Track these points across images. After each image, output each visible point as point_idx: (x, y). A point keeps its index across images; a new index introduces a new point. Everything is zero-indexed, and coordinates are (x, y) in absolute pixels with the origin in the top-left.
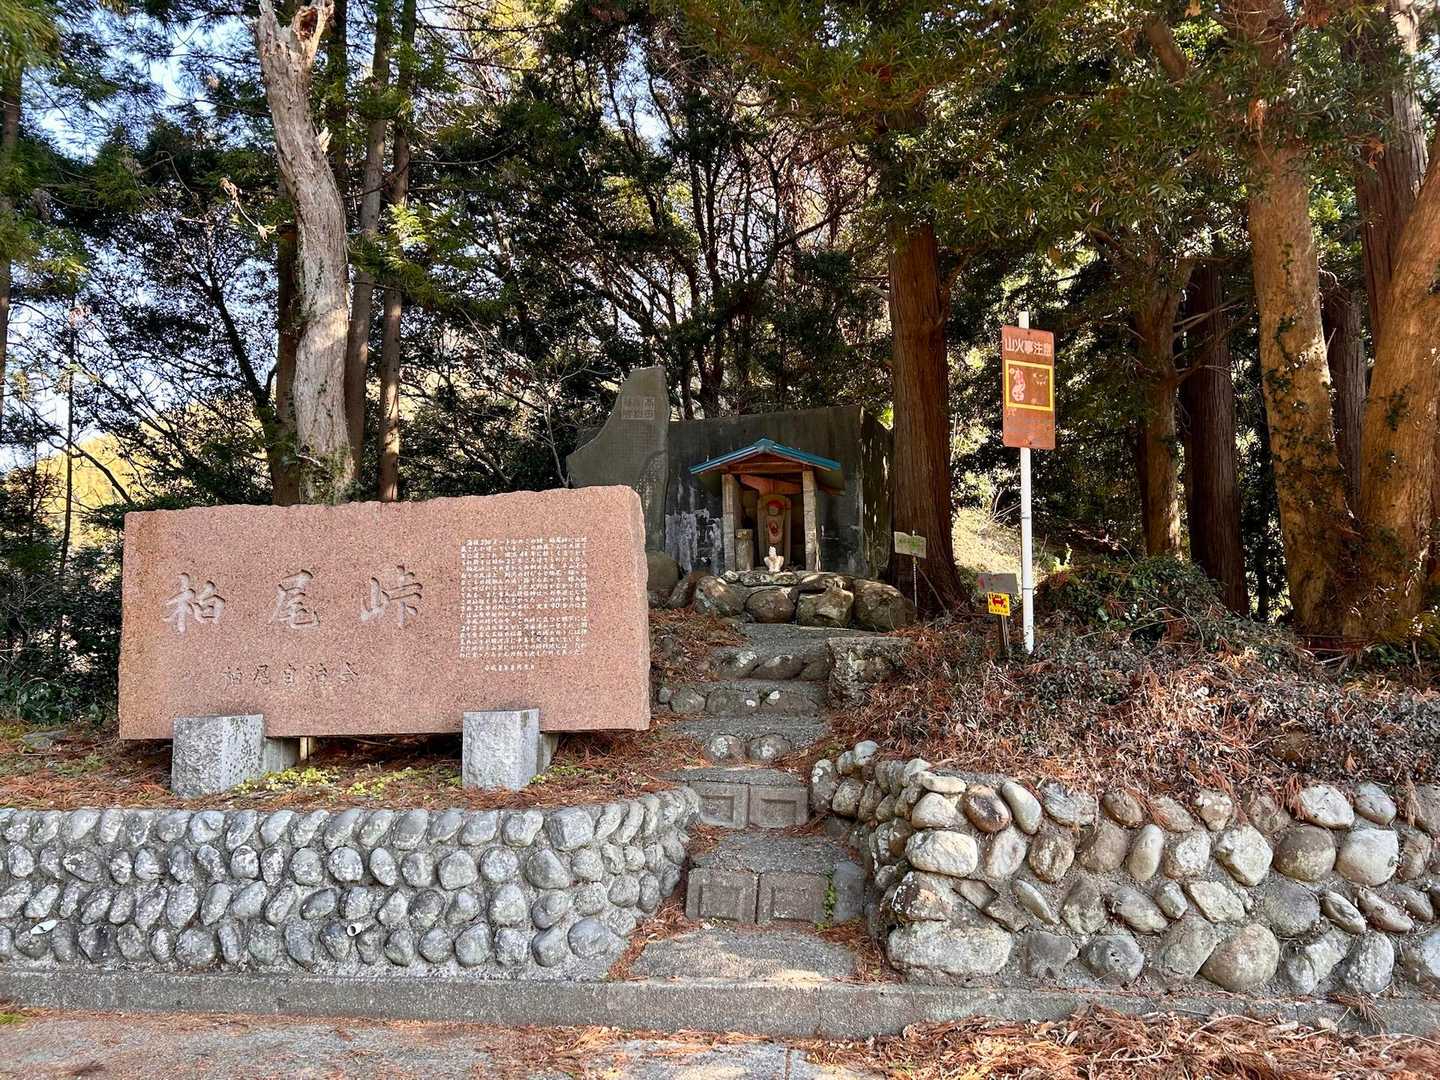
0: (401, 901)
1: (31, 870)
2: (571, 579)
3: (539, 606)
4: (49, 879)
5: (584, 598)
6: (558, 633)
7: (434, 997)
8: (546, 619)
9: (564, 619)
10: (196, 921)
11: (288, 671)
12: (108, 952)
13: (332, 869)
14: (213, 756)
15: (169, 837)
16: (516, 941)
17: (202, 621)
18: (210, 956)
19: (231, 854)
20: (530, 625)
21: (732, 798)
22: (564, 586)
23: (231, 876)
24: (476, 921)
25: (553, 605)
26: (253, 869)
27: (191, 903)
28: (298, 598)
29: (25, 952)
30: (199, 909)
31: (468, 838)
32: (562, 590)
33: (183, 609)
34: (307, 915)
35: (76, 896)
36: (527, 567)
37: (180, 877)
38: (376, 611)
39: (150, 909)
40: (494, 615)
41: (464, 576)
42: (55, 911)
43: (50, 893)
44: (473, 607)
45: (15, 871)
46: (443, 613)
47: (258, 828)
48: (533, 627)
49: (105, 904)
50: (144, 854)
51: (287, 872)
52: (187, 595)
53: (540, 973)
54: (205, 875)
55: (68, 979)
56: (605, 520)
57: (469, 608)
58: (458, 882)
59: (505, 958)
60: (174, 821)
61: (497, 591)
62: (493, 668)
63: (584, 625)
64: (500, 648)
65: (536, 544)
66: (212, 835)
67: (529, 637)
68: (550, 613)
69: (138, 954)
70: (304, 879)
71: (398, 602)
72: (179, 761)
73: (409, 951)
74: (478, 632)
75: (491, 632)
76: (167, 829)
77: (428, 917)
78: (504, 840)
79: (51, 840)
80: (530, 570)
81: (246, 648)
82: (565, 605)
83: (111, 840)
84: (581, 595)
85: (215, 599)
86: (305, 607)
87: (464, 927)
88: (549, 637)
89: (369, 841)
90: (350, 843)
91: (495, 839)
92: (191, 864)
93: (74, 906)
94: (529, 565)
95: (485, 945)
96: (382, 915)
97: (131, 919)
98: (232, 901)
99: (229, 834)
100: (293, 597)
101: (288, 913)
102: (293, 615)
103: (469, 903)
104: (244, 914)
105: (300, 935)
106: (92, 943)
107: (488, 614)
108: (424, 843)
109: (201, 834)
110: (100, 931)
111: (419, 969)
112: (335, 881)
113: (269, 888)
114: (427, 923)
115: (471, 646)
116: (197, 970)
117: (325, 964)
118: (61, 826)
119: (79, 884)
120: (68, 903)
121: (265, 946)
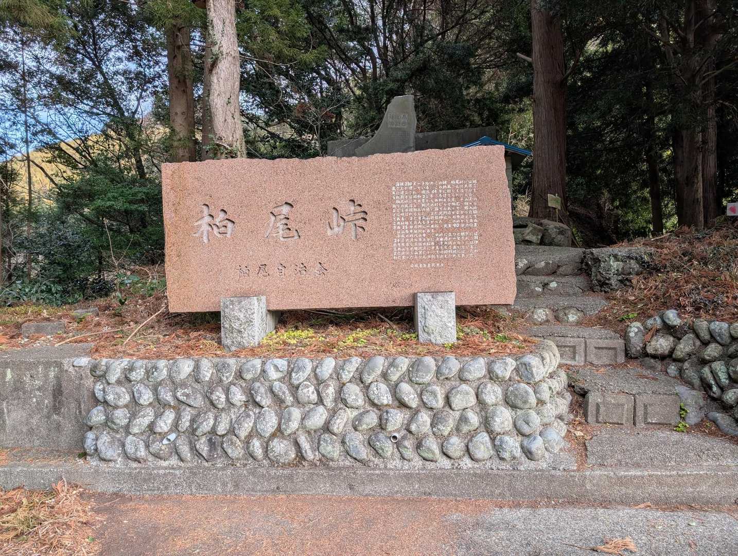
0: (425, 418)
1: (151, 400)
2: (466, 208)
3: (445, 226)
4: (166, 405)
5: (476, 221)
6: (459, 243)
7: (461, 483)
8: (450, 234)
9: (463, 234)
10: (279, 432)
11: (280, 268)
12: (217, 454)
13: (372, 397)
14: (250, 322)
15: (248, 376)
16: (512, 444)
17: (219, 235)
18: (293, 456)
19: (297, 387)
20: (440, 237)
21: (574, 347)
22: (462, 212)
23: (298, 402)
24: (478, 431)
25: (455, 225)
26: (314, 397)
27: (274, 421)
28: (285, 221)
29: (157, 456)
30: (279, 424)
31: (467, 375)
32: (460, 215)
33: (205, 228)
34: (360, 428)
35: (189, 417)
36: (436, 200)
37: (263, 403)
38: (336, 229)
39: (246, 425)
40: (416, 232)
41: (394, 206)
42: (175, 426)
43: (169, 417)
44: (401, 226)
45: (142, 401)
46: (381, 230)
47: (314, 370)
48: (441, 239)
49: (212, 422)
50: (233, 388)
51: (341, 399)
52: (207, 219)
53: (532, 465)
54: (279, 401)
55: (195, 474)
56: (488, 168)
57: (399, 228)
58: (464, 405)
59: (506, 455)
60: (253, 366)
61: (417, 216)
62: (416, 266)
63: (476, 237)
64: (420, 252)
65: (442, 185)
66: (279, 375)
67: (440, 246)
68: (453, 230)
69: (241, 455)
70: (353, 404)
71: (352, 224)
72: (227, 326)
73: (437, 451)
74: (405, 243)
75: (414, 242)
76: (248, 371)
77: (446, 429)
78: (491, 375)
79: (163, 380)
80: (438, 202)
81: (251, 252)
82: (463, 225)
83: (207, 379)
84: (473, 218)
85: (227, 221)
86: (290, 227)
87: (472, 435)
88: (453, 246)
89: (394, 378)
90: (379, 379)
91: (485, 376)
92: (269, 395)
93: (188, 424)
94: (438, 198)
95: (490, 447)
96: (413, 428)
97: (232, 431)
98: (303, 419)
99: (293, 375)
100: (281, 220)
101: (344, 427)
102: (281, 232)
103: (474, 419)
104: (313, 428)
105: (357, 441)
106: (206, 448)
107: (411, 231)
108: (435, 379)
109: (273, 375)
110: (210, 440)
111: (445, 463)
112: (374, 404)
113: (328, 410)
114: (446, 433)
115: (401, 252)
116: (284, 466)
117: (376, 460)
118: (170, 370)
119: (189, 409)
120: (184, 422)
121: (332, 449)
